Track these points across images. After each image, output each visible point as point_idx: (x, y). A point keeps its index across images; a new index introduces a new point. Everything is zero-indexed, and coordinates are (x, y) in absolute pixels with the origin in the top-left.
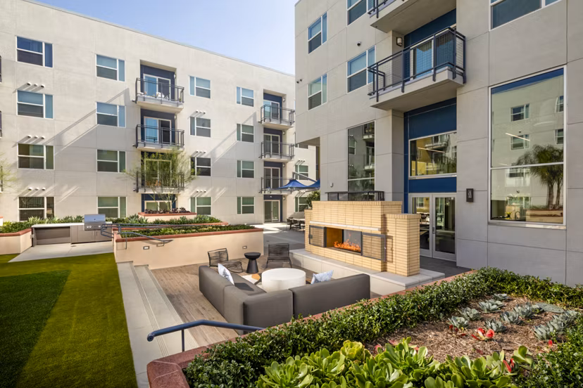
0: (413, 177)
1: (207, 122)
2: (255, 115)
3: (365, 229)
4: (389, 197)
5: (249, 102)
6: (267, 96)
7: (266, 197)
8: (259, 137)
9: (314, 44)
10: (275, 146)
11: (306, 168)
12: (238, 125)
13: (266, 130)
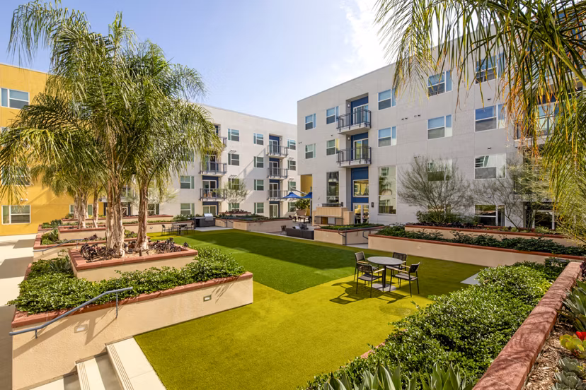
0: (356, 196)
1: (237, 157)
2: (264, 150)
3: (337, 216)
4: (345, 206)
5: (261, 142)
6: (271, 137)
7: (271, 202)
8: (267, 163)
9: (309, 126)
10: (275, 170)
11: (294, 183)
12: (255, 157)
13: (271, 159)
